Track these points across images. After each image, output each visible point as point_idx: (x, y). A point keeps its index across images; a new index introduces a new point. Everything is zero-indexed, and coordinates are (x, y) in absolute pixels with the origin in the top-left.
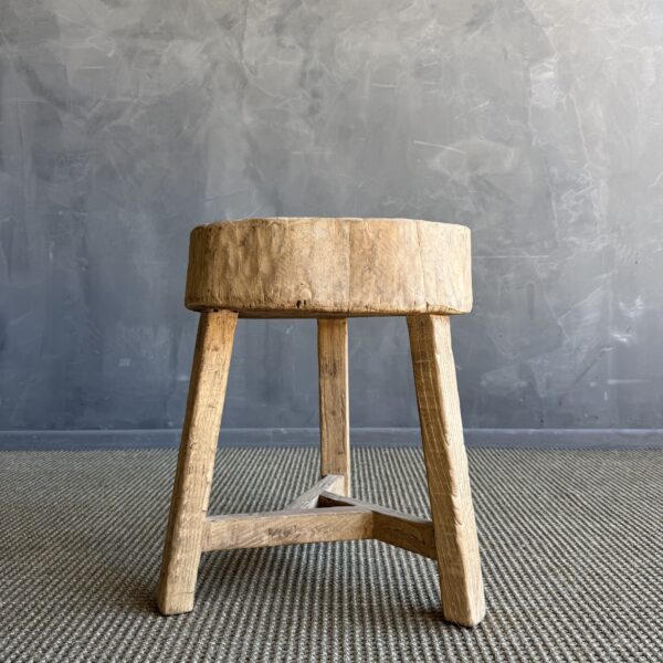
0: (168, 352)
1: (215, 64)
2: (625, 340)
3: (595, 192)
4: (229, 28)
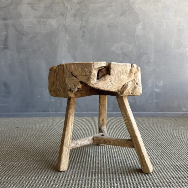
1: (60, 24)
2: (158, 91)
3: (151, 55)
4: (63, 16)
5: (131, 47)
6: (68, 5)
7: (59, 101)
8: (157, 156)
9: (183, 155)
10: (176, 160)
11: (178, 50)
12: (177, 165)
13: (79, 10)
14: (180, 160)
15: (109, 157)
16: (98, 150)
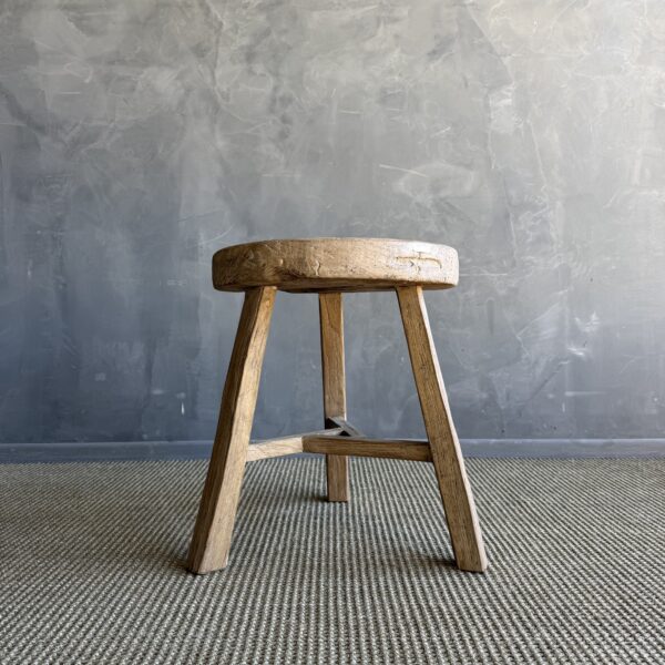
0: (143, 367)
1: (188, 90)
2: (581, 354)
3: (551, 212)
4: (203, 56)
5: (471, 181)
6: (222, 15)
7: (183, 395)
11: (655, 192)
13: (267, 33)
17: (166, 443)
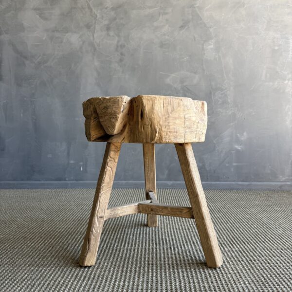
0: (66, 152)
1: (84, 42)
2: (239, 148)
3: (229, 92)
4: (89, 28)
5: (196, 79)
6: (97, 12)
7: (82, 163)
8: (230, 259)
9: (274, 256)
10: (261, 266)
11: (271, 84)
12: (263, 276)
13: (115, 19)
14: (267, 266)
15: (151, 260)
16: (135, 246)
17: (75, 182)
